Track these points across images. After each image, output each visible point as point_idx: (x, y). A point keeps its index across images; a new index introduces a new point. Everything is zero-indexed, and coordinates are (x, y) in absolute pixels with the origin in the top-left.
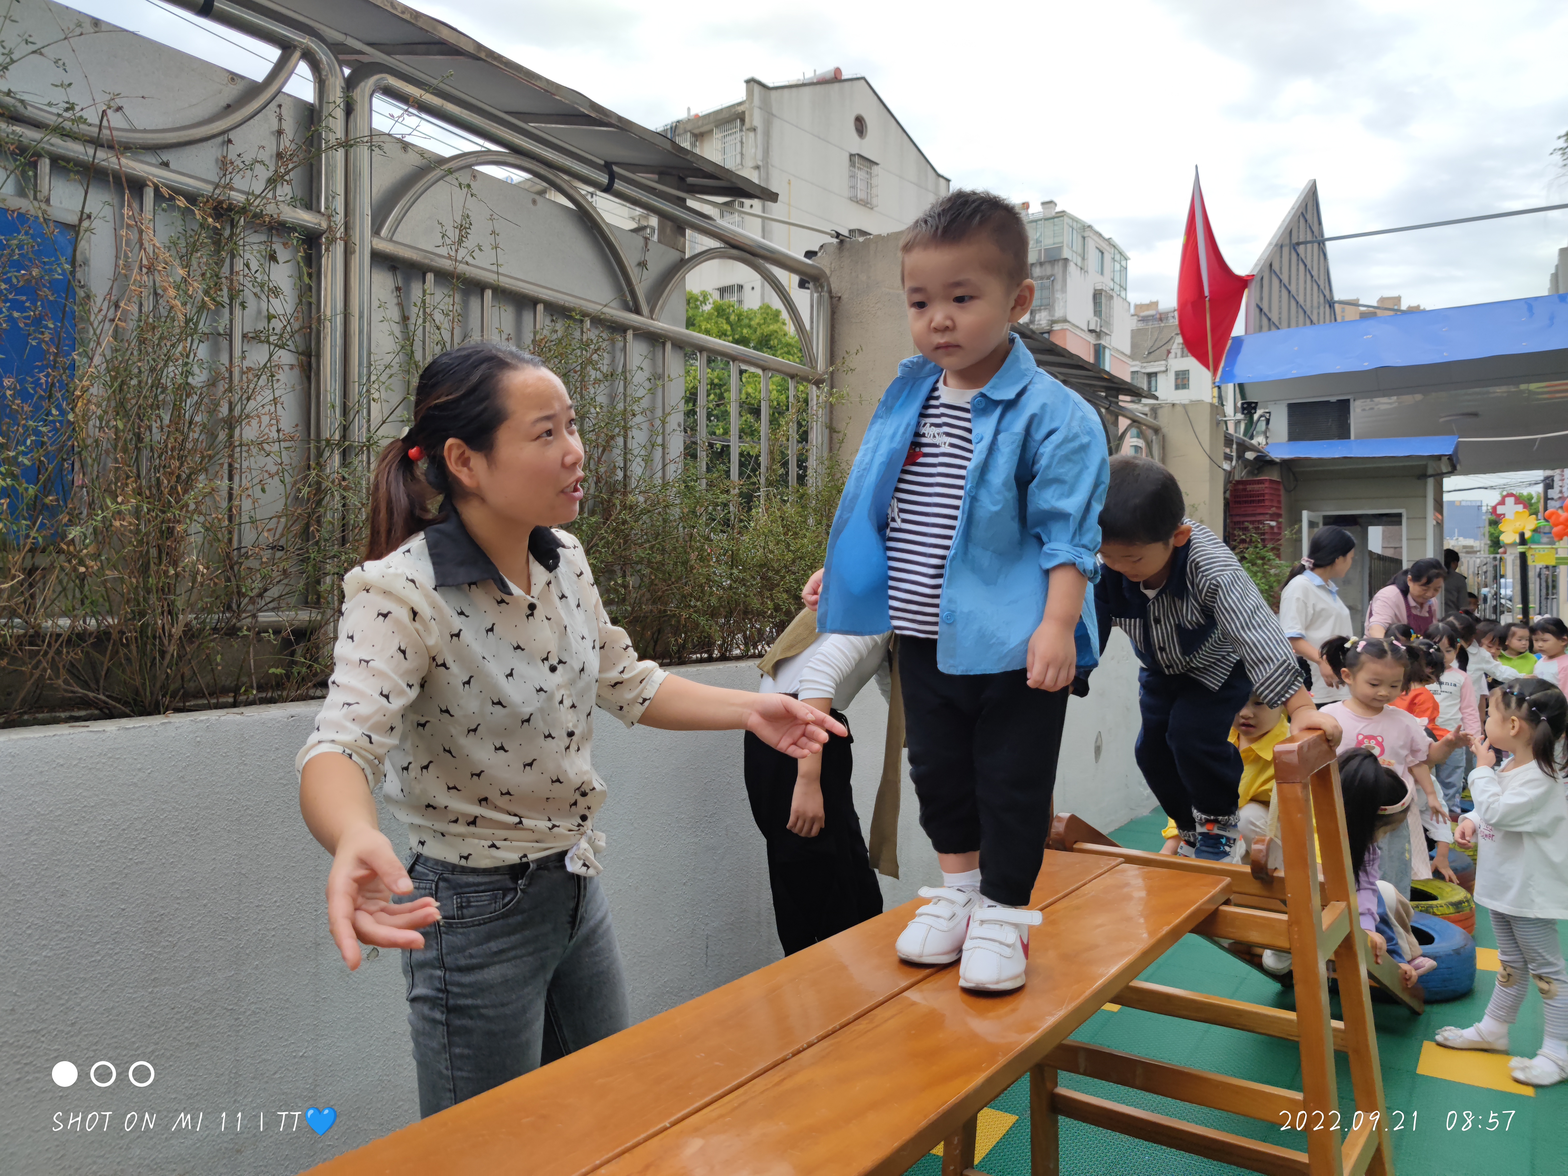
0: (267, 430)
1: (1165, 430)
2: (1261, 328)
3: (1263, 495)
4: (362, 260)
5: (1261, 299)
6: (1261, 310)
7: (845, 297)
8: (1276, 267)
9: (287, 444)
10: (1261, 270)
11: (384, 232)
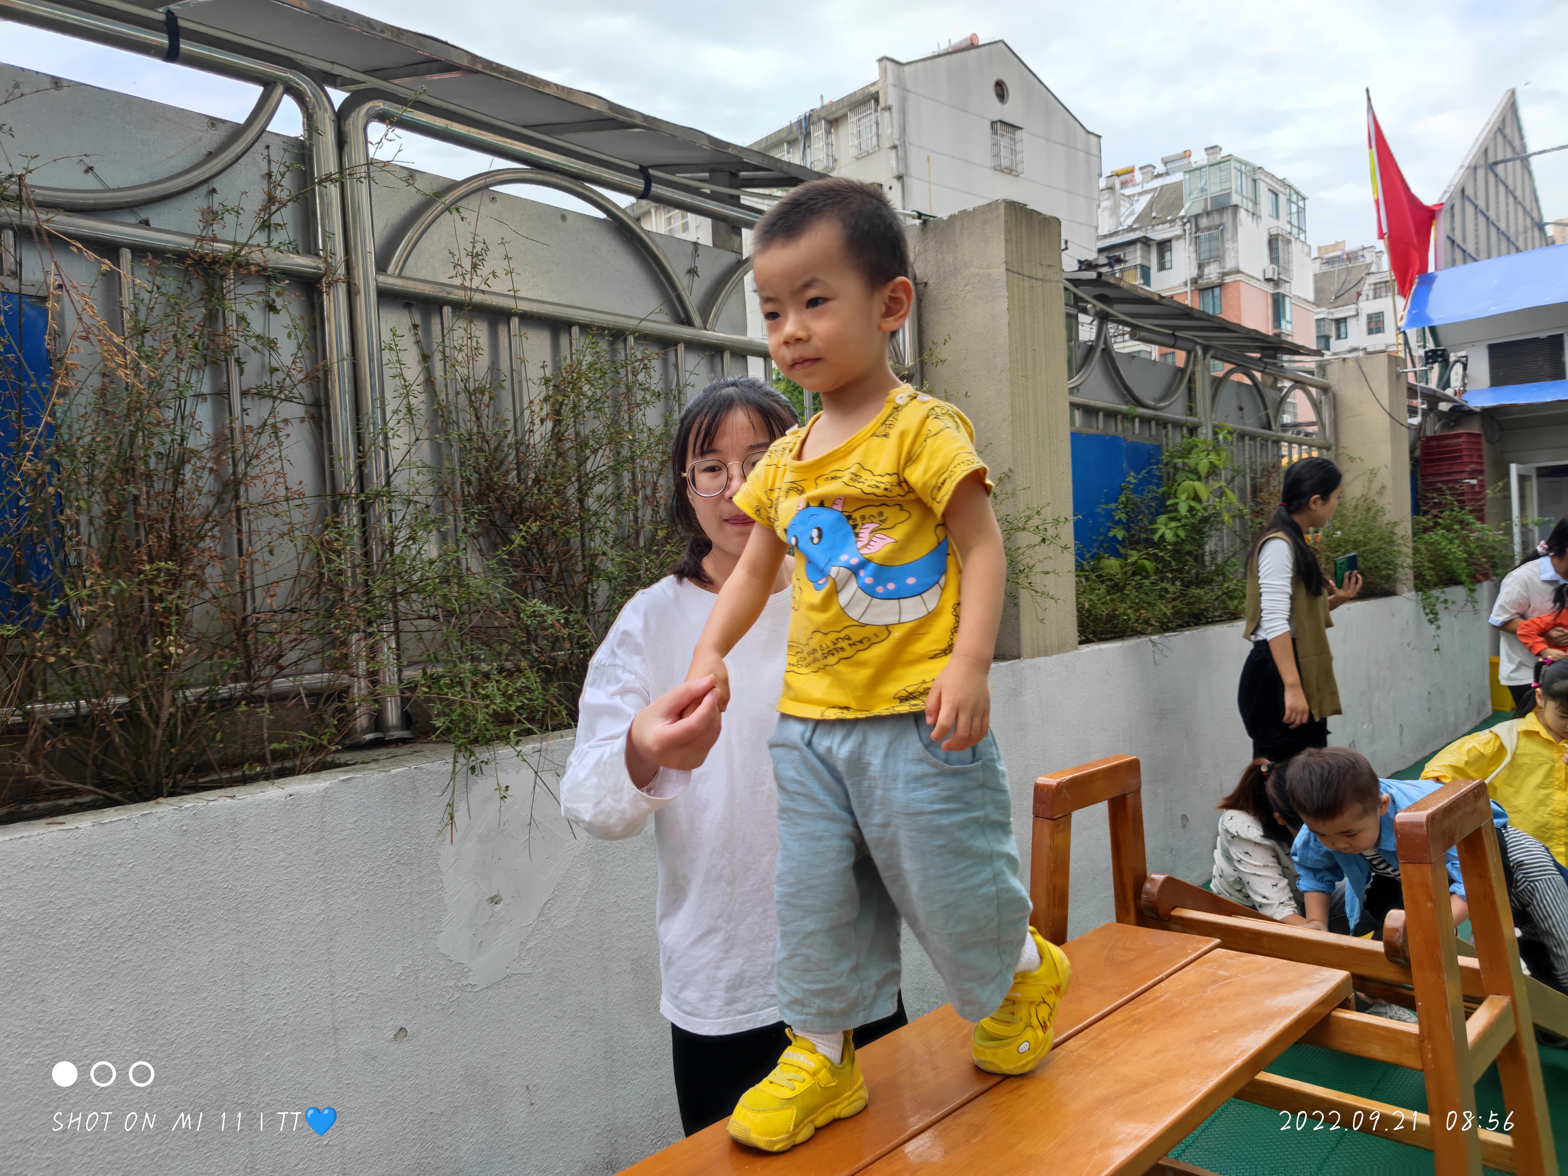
0: (273, 490)
1: (1336, 388)
2: (1454, 263)
3: (1460, 451)
4: (367, 300)
5: (1453, 229)
6: (1453, 242)
7: (931, 282)
8: (1469, 192)
9: (299, 502)
10: (1450, 197)
11: (391, 269)
